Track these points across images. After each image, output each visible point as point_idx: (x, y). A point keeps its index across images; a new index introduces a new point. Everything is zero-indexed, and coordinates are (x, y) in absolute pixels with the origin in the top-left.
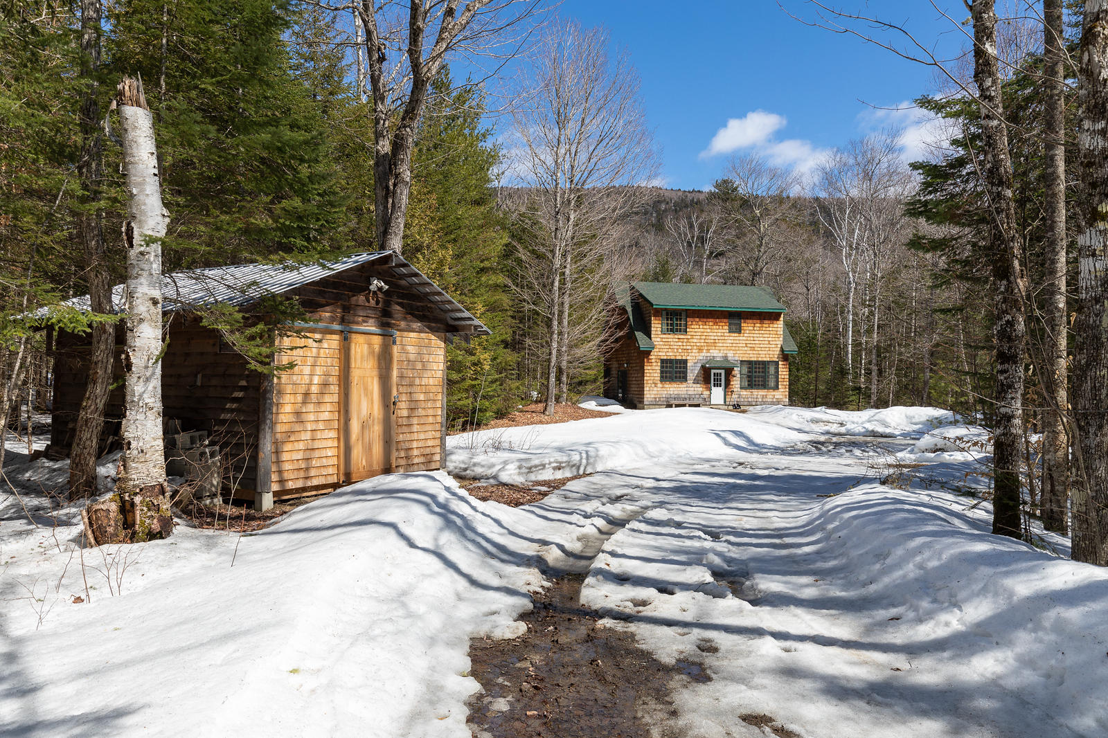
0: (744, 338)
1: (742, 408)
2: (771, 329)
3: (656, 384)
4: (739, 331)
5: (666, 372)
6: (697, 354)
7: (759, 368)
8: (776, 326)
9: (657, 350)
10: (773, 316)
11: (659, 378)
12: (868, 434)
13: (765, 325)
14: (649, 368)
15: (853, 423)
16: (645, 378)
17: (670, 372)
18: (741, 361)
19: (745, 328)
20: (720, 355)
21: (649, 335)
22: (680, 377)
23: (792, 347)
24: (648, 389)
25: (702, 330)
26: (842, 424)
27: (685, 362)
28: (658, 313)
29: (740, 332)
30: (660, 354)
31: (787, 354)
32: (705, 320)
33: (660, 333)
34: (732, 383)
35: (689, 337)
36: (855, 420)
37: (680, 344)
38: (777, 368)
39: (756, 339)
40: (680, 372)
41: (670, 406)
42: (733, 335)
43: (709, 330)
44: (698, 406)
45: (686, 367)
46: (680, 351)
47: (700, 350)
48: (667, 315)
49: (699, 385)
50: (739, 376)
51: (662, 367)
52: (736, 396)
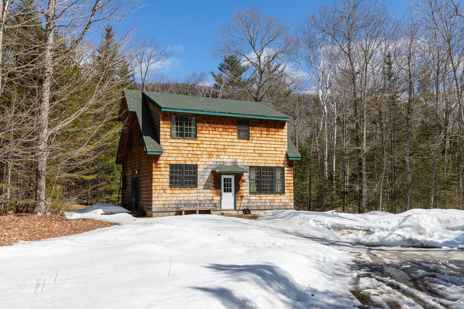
0: (252, 145)
1: (253, 213)
2: (276, 136)
3: (164, 190)
4: (247, 137)
5: (176, 178)
6: (207, 160)
7: (267, 174)
8: (281, 134)
9: (166, 155)
10: (279, 125)
11: (168, 184)
12: (406, 243)
13: (271, 133)
14: (158, 173)
15: (382, 229)
16: (154, 184)
17: (180, 178)
18: (250, 167)
19: (253, 135)
20: (230, 160)
21: (157, 138)
22: (190, 183)
23: (296, 154)
24: (156, 195)
25: (212, 136)
26: (368, 231)
27: (195, 167)
28: (167, 116)
29: (248, 139)
30: (169, 159)
31: (293, 161)
32: (215, 126)
33: (169, 137)
34: (241, 188)
35: (199, 142)
36: (384, 225)
37: (190, 149)
38: (283, 174)
39: (263, 145)
40: (190, 178)
41: (179, 213)
42: (242, 141)
43: (218, 136)
44: (208, 212)
45: (196, 173)
46: (190, 156)
47: (210, 155)
48: (177, 119)
49: (209, 191)
50: (248, 181)
51: (171, 172)
52: (246, 201)
